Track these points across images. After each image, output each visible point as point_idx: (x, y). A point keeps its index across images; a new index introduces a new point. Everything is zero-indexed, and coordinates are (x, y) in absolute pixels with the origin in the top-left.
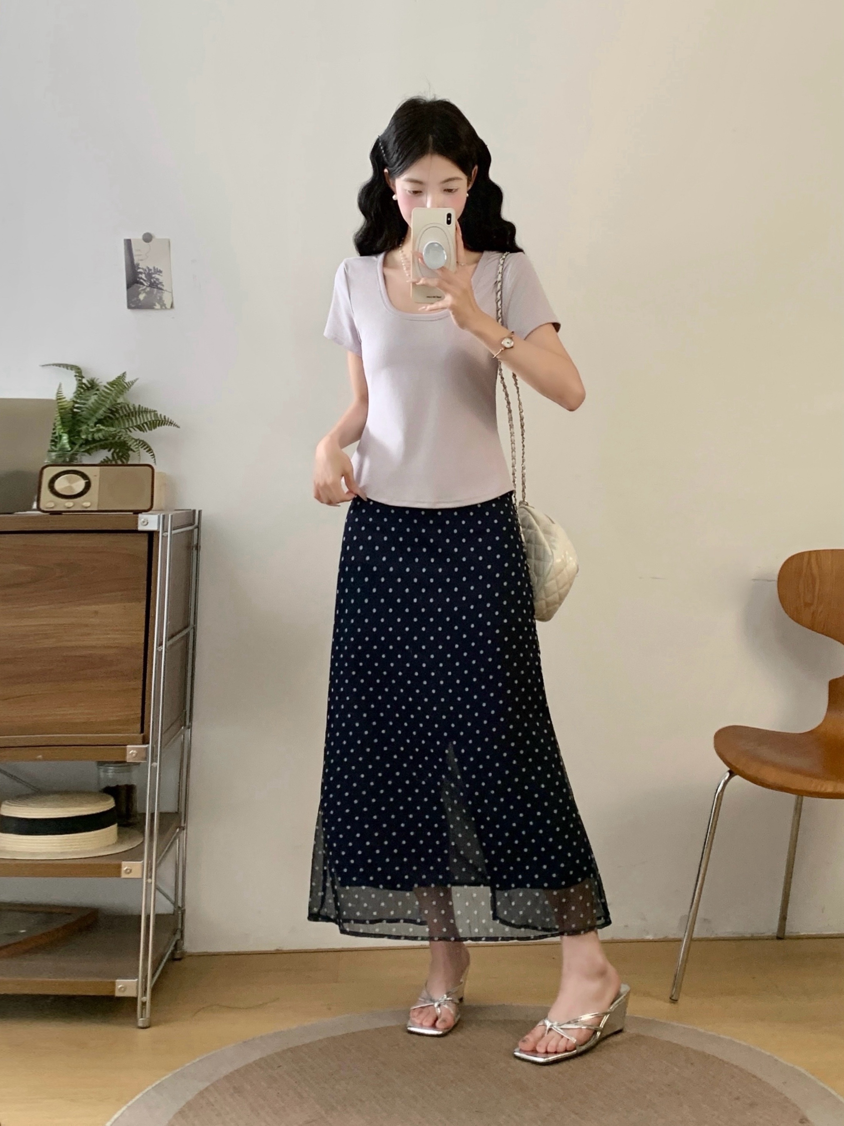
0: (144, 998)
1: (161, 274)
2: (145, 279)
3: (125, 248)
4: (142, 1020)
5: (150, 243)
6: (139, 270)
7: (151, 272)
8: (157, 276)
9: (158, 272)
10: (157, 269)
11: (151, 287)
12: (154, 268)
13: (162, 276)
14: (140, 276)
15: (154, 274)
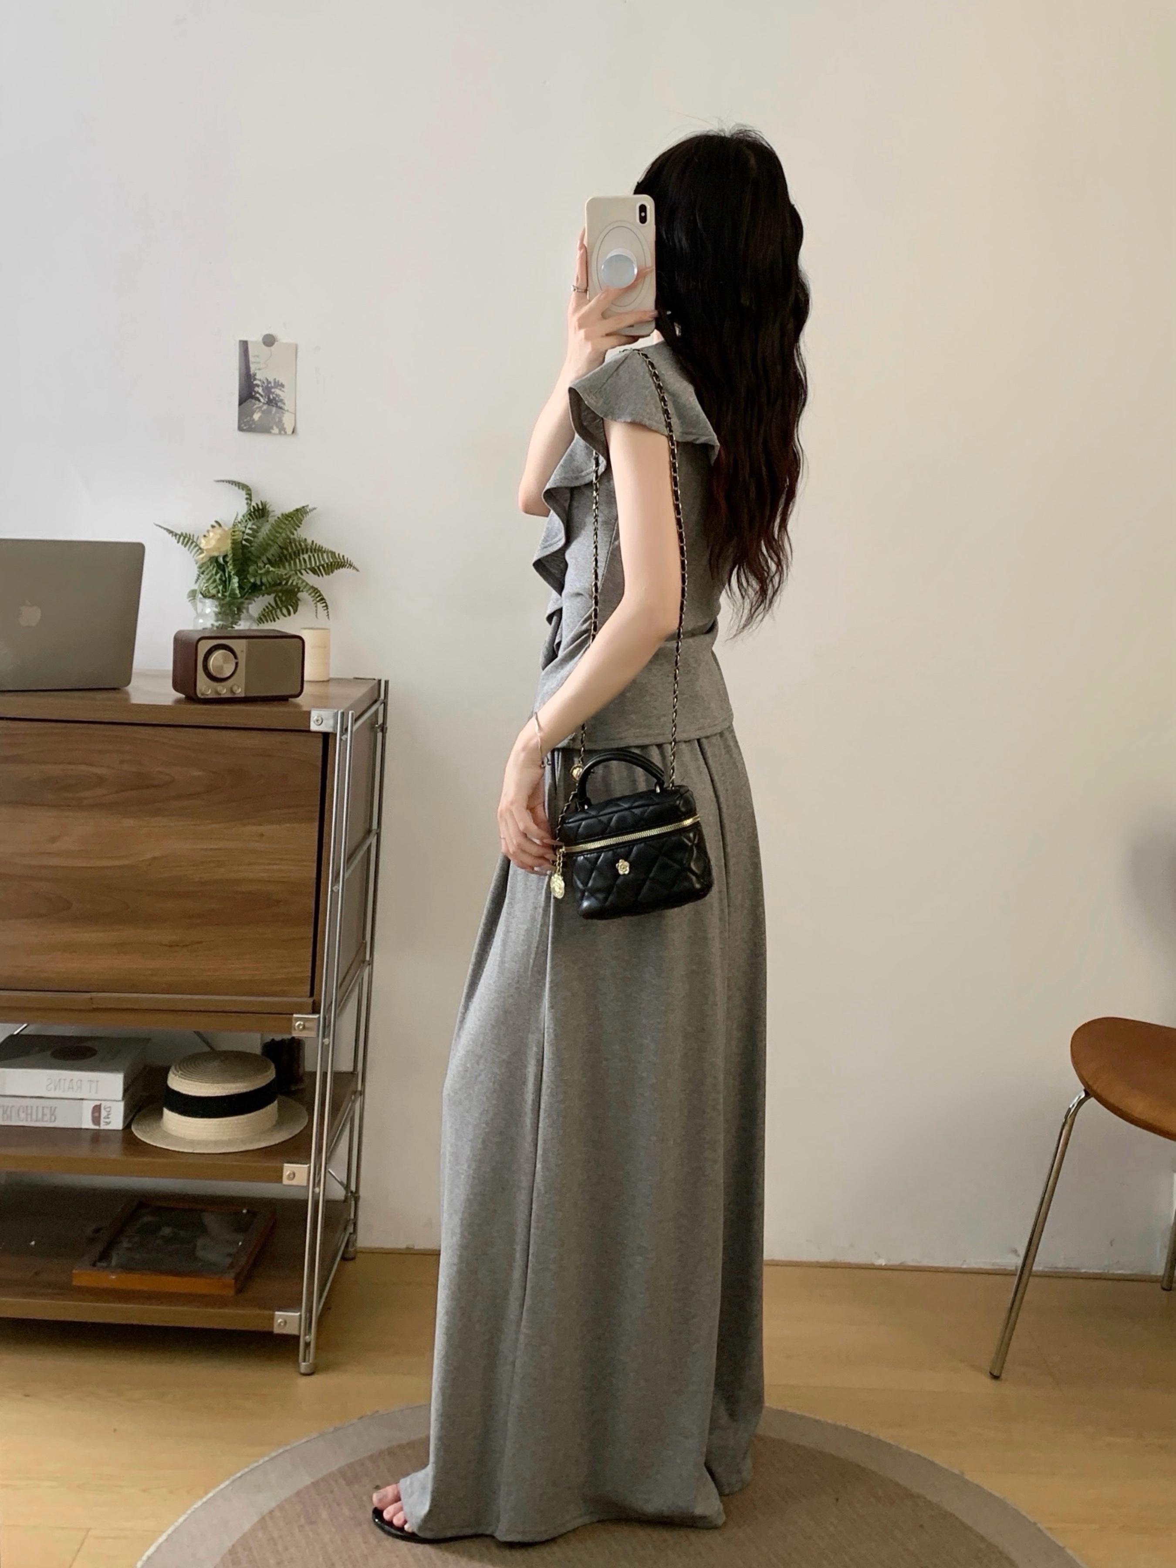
0: (307, 1337)
1: (283, 389)
2: (262, 393)
3: (240, 350)
4: (305, 1365)
5: (270, 348)
6: (255, 382)
7: (269, 385)
8: (277, 391)
9: (279, 385)
10: (278, 381)
11: (269, 405)
12: (275, 379)
13: (283, 391)
14: (256, 389)
15: (275, 387)
